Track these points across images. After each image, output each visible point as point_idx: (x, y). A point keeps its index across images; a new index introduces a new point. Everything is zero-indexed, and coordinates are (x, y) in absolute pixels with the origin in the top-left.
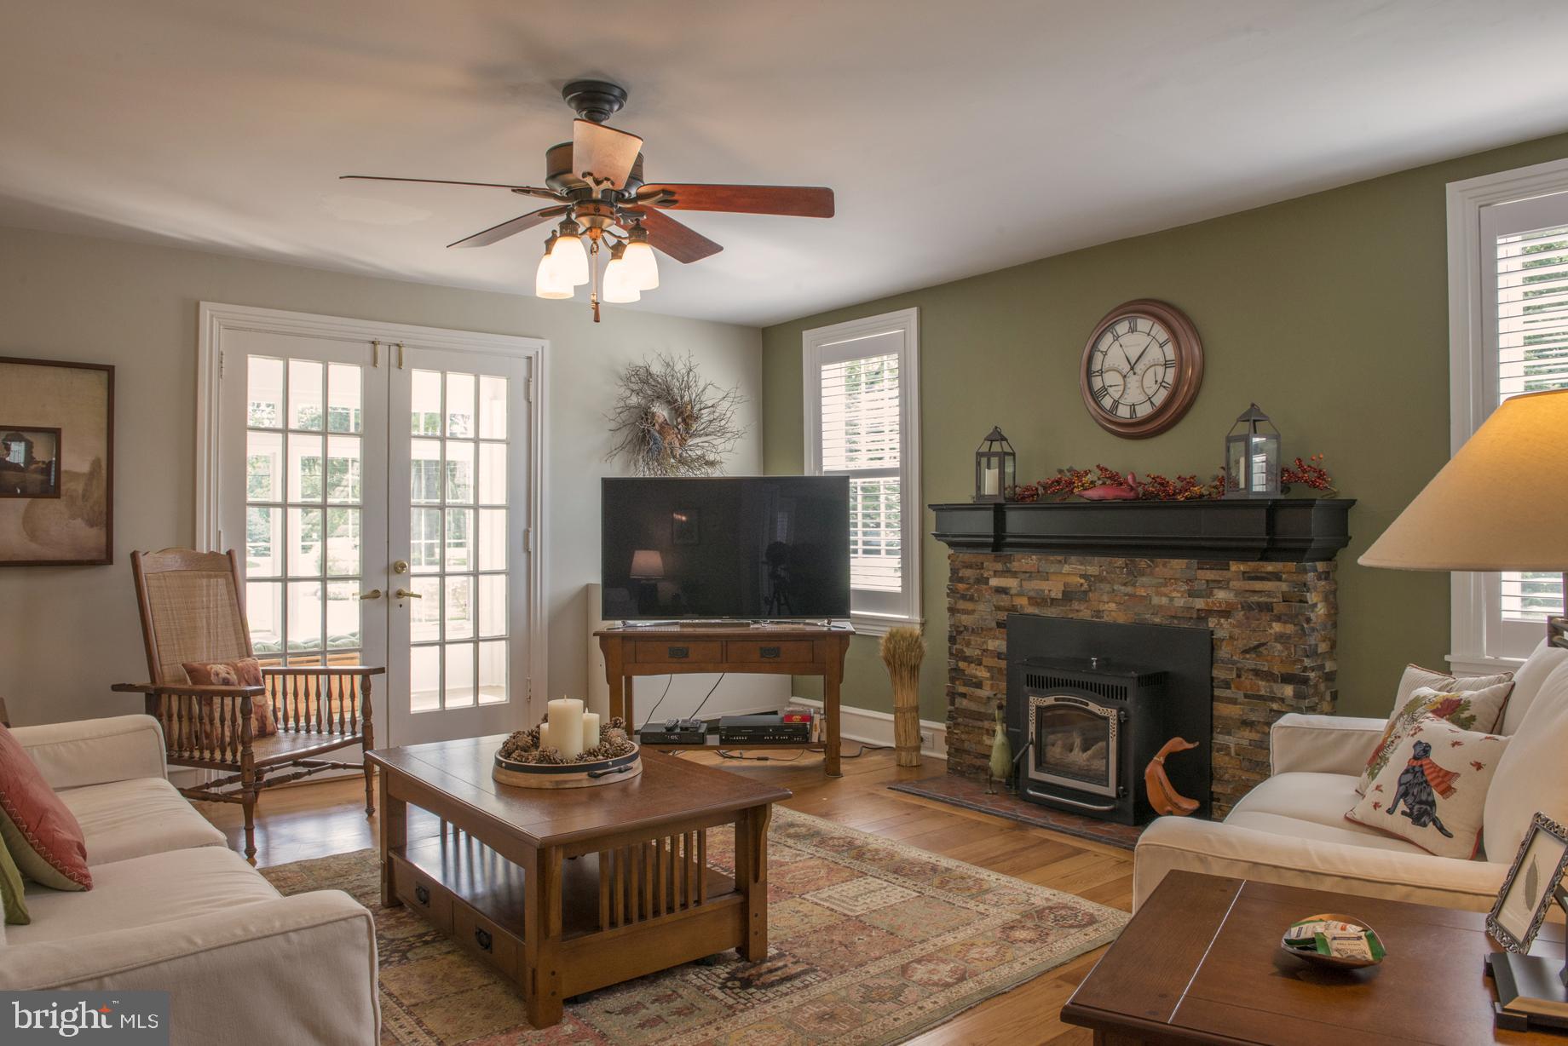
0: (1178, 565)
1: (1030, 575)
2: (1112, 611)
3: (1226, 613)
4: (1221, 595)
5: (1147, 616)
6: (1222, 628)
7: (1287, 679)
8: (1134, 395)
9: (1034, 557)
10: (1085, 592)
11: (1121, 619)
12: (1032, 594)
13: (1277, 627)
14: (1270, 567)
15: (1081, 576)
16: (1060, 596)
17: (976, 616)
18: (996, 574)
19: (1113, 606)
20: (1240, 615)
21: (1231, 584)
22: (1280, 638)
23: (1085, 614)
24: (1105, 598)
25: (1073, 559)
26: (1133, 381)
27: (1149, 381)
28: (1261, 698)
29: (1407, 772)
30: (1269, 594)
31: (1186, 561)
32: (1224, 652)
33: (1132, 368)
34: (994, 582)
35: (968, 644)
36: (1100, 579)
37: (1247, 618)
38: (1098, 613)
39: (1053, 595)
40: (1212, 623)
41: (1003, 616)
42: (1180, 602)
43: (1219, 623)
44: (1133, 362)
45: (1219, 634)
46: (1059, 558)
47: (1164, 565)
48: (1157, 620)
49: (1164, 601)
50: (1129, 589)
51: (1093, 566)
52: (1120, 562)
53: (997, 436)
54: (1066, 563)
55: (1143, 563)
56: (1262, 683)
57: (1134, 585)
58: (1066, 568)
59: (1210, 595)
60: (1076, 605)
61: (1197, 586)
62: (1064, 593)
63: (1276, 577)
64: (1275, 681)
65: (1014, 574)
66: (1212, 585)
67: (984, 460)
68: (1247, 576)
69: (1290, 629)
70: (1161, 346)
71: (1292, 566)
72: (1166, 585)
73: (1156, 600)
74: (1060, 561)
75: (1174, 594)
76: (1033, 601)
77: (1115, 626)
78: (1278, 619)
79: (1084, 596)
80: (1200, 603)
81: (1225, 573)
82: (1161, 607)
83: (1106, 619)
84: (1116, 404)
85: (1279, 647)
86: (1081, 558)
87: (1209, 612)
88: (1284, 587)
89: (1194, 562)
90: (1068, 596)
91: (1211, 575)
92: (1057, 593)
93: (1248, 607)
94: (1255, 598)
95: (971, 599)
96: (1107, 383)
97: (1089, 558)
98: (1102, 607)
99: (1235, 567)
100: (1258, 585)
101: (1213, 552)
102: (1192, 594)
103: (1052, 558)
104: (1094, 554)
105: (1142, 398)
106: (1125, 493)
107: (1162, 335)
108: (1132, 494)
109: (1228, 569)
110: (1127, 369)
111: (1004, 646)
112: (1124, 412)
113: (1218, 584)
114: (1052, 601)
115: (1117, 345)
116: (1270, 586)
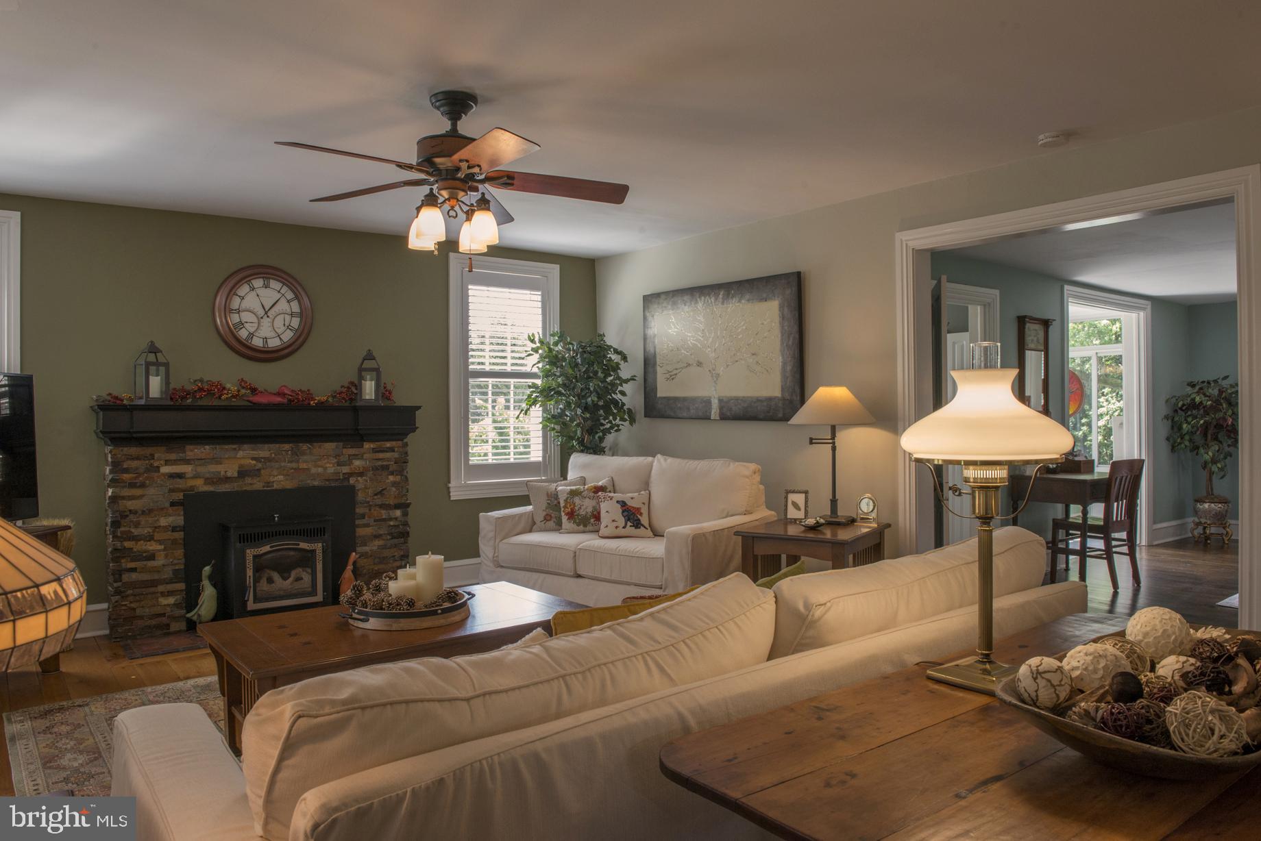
0: (330, 446)
1: (202, 461)
2: (279, 481)
3: (361, 474)
4: (357, 463)
5: (309, 481)
6: (359, 483)
7: (397, 507)
8: (266, 330)
9: (207, 447)
10: (259, 470)
11: (289, 485)
12: (208, 475)
13: (391, 478)
14: (388, 445)
15: (253, 459)
16: (236, 475)
17: (145, 500)
18: (167, 462)
19: (281, 477)
20: (370, 474)
21: (365, 456)
22: (394, 484)
23: (258, 485)
24: (275, 473)
25: (246, 446)
26: (266, 322)
27: (279, 323)
28: (384, 520)
29: (623, 512)
30: (388, 460)
31: (335, 444)
32: (360, 496)
33: (266, 313)
34: (165, 470)
35: (137, 525)
36: (270, 460)
37: (375, 475)
38: (268, 484)
39: (229, 474)
40: (352, 481)
41: (181, 496)
42: (331, 470)
43: (357, 480)
44: (267, 310)
45: (359, 486)
46: (234, 446)
47: (320, 447)
48: (316, 483)
49: (320, 470)
50: (294, 465)
51: (264, 451)
52: (287, 446)
53: (153, 349)
54: (239, 449)
55: (305, 447)
56: (383, 512)
57: (298, 462)
58: (240, 454)
59: (350, 463)
60: (248, 480)
61: (342, 459)
62: (239, 472)
63: (392, 450)
64: (391, 509)
65: (187, 462)
66: (352, 457)
67: (153, 369)
68: (375, 451)
69: (398, 478)
70: (288, 302)
71: (400, 443)
72: (319, 460)
73: (314, 471)
74: (235, 449)
75: (328, 465)
76: (208, 481)
77: (283, 492)
78: (392, 473)
79: (256, 473)
80: (346, 469)
81: (362, 450)
82: (318, 474)
83: (276, 486)
84: (251, 335)
85: (394, 489)
86: (250, 446)
87: (351, 475)
88: (396, 455)
89: (341, 444)
90: (243, 474)
91: (352, 451)
92: (232, 472)
93: (375, 469)
94: (380, 463)
95: (143, 486)
96: (244, 320)
97: (260, 446)
98: (272, 479)
99: (367, 445)
100: (381, 455)
101: (355, 436)
102: (339, 464)
103: (227, 447)
104: (263, 443)
105: (273, 334)
106: (279, 399)
107: (290, 295)
108: (285, 401)
109: (362, 447)
110: (261, 312)
111: (180, 520)
112: (257, 342)
113: (356, 456)
114: (227, 479)
115: (253, 294)
116: (388, 455)
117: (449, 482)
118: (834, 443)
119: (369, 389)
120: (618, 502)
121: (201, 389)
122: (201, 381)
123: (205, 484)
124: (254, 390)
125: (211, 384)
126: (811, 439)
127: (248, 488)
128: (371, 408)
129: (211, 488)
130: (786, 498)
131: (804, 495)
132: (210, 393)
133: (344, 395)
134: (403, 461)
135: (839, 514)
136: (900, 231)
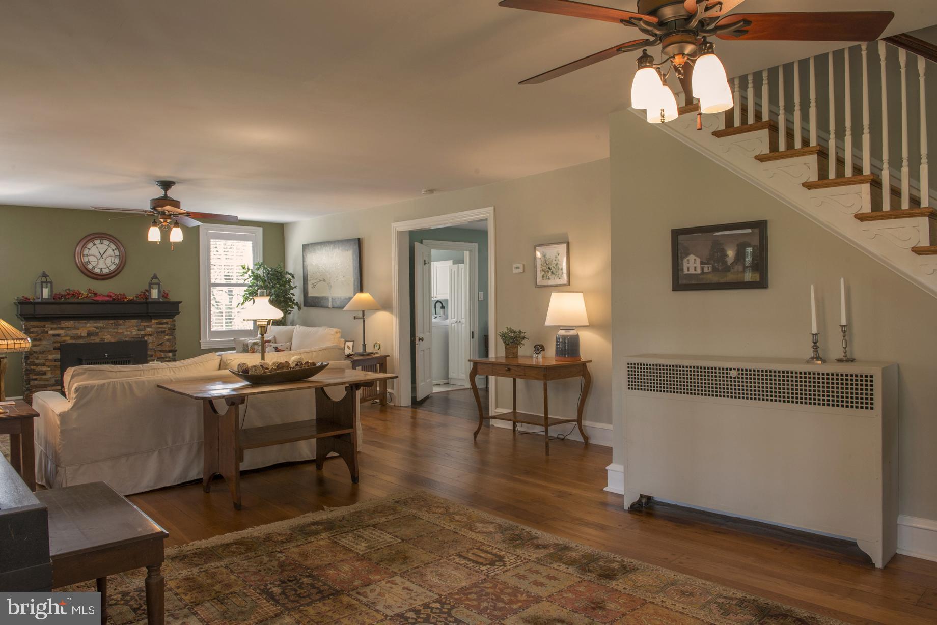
0: (134, 322)
1: (69, 328)
2: (108, 338)
3: (151, 335)
4: (148, 330)
5: (123, 338)
6: (150, 339)
7: (170, 351)
8: (102, 265)
9: (72, 322)
10: (98, 333)
11: (113, 340)
12: (72, 335)
13: (167, 337)
14: (165, 321)
15: (95, 327)
16: (86, 335)
18: (52, 329)
19: (109, 336)
20: (155, 335)
21: (152, 326)
22: (168, 340)
23: (97, 340)
24: (106, 334)
25: (91, 321)
26: (102, 261)
27: (108, 261)
28: (163, 358)
30: (165, 328)
31: (137, 320)
32: (150, 346)
33: (102, 256)
34: (51, 332)
35: (37, 358)
36: (104, 328)
37: (158, 336)
38: (102, 339)
39: (83, 335)
40: (146, 338)
41: (58, 345)
42: (135, 333)
43: (149, 338)
44: (101, 254)
45: (150, 341)
46: (85, 321)
47: (129, 322)
48: (127, 339)
49: (129, 333)
50: (116, 330)
51: (100, 324)
52: (112, 321)
53: (45, 275)
54: (88, 323)
55: (121, 322)
56: (162, 354)
57: (117, 329)
58: (88, 325)
59: (145, 330)
60: (92, 338)
61: (140, 327)
62: (88, 334)
63: (167, 323)
64: (167, 352)
65: (62, 329)
66: (145, 327)
67: (44, 285)
68: (158, 324)
69: (170, 337)
70: (113, 250)
71: (171, 320)
72: (129, 328)
73: (126, 333)
74: (85, 323)
75: (133, 331)
76: (72, 338)
77: (111, 343)
78: (167, 335)
79: (97, 334)
80: (142, 333)
81: (151, 324)
82: (128, 335)
83: (106, 341)
84: (94, 267)
85: (168, 343)
86: (93, 321)
87: (145, 335)
88: (169, 326)
89: (140, 320)
90: (90, 334)
91: (146, 324)
92: (84, 334)
93: (158, 333)
94: (160, 330)
96: (90, 260)
97: (98, 321)
98: (104, 337)
99: (153, 321)
100: (161, 326)
101: (147, 317)
102: (139, 330)
103: (81, 322)
104: (100, 320)
105: (105, 267)
106: (108, 299)
107: (113, 247)
108: (111, 299)
109: (151, 322)
110: (99, 256)
111: (58, 356)
112: (97, 271)
113: (148, 326)
114: (81, 337)
115: (95, 247)
116: (164, 326)
117: (200, 339)
118: (364, 319)
119: (155, 294)
120: (274, 347)
121: (69, 294)
122: (69, 290)
123: (71, 339)
124: (96, 294)
125: (74, 291)
126: (355, 317)
127: (93, 342)
128: (156, 303)
129: (74, 341)
130: (345, 344)
131: (352, 343)
132: (73, 295)
133: (142, 296)
134: (173, 329)
135: (367, 351)
136: (394, 222)
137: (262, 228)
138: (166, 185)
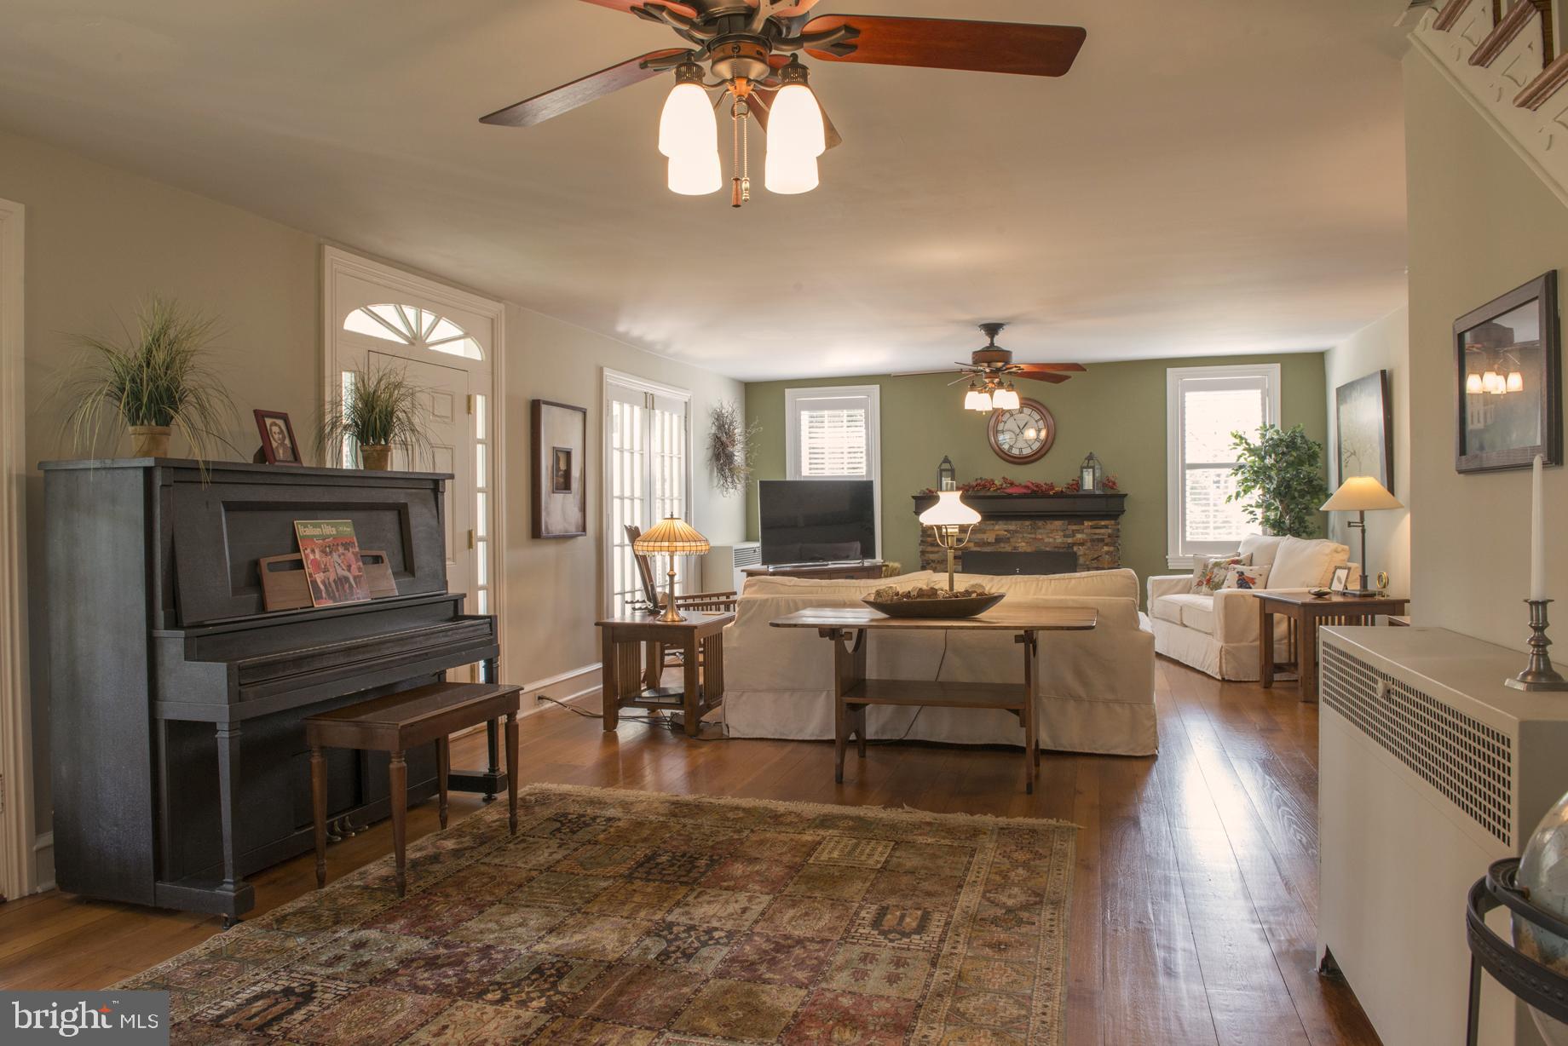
0: (1058, 523)
1: (975, 531)
3: (1082, 544)
4: (1079, 536)
5: (1043, 548)
8: (1021, 443)
10: (1009, 538)
11: (1029, 550)
12: (976, 541)
13: (1106, 548)
14: (1103, 523)
15: (1005, 531)
16: (993, 541)
17: (940, 554)
19: (1023, 544)
20: (1089, 544)
21: (1085, 531)
22: (1107, 553)
23: (1008, 549)
24: (1020, 541)
25: (1000, 522)
26: (1021, 437)
29: (1238, 580)
30: (1103, 534)
31: (1062, 521)
32: (1081, 561)
33: (1021, 431)
36: (1016, 532)
37: (1092, 545)
38: (1015, 548)
39: (989, 541)
40: (1075, 549)
41: (959, 553)
42: (1059, 540)
43: (1079, 549)
44: (1021, 427)
45: (1079, 553)
46: (992, 522)
47: (1051, 524)
48: (1048, 549)
49: (1051, 540)
50: (1033, 536)
51: (1012, 526)
52: (1027, 523)
53: (946, 460)
54: (996, 524)
55: (1040, 523)
57: (1035, 534)
58: (997, 527)
59: (1074, 536)
60: (1002, 545)
61: (1067, 532)
62: (996, 539)
63: (1106, 527)
66: (1074, 532)
67: (944, 473)
68: (1092, 527)
69: (1112, 549)
70: (1036, 421)
71: (1113, 522)
72: (1051, 533)
73: (1046, 540)
75: (1057, 537)
76: (977, 544)
77: (1026, 553)
78: (1107, 545)
79: (1007, 540)
80: (1070, 540)
81: (1082, 527)
82: (1050, 543)
83: (1021, 549)
84: (1011, 447)
85: (1107, 556)
86: (1004, 522)
87: (1074, 544)
88: (1110, 531)
89: (1066, 522)
90: (998, 540)
91: (1074, 527)
92: (991, 539)
93: (1092, 541)
94: (1096, 537)
96: (1006, 437)
97: (1009, 522)
98: (1017, 545)
99: (1086, 523)
100: (1098, 531)
101: (1077, 517)
102: (1065, 536)
103: (988, 523)
104: (1012, 520)
105: (1026, 445)
106: (1025, 491)
107: (1037, 417)
108: (1029, 491)
109: (1083, 524)
110: (1018, 431)
112: (1015, 452)
113: (1078, 531)
114: (989, 544)
115: (1012, 418)
116: (1102, 531)
117: (1167, 554)
118: (1363, 526)
119: (1088, 483)
120: (1238, 572)
121: (979, 485)
122: (981, 478)
123: (975, 546)
124: (1012, 484)
125: (986, 480)
126: (1349, 523)
127: (1002, 550)
128: (1090, 496)
129: (978, 549)
130: (1334, 573)
131: (1346, 571)
132: (984, 487)
133: (1074, 487)
134: (1115, 537)
135: (1369, 588)
137: (1279, 365)
138: (992, 329)
